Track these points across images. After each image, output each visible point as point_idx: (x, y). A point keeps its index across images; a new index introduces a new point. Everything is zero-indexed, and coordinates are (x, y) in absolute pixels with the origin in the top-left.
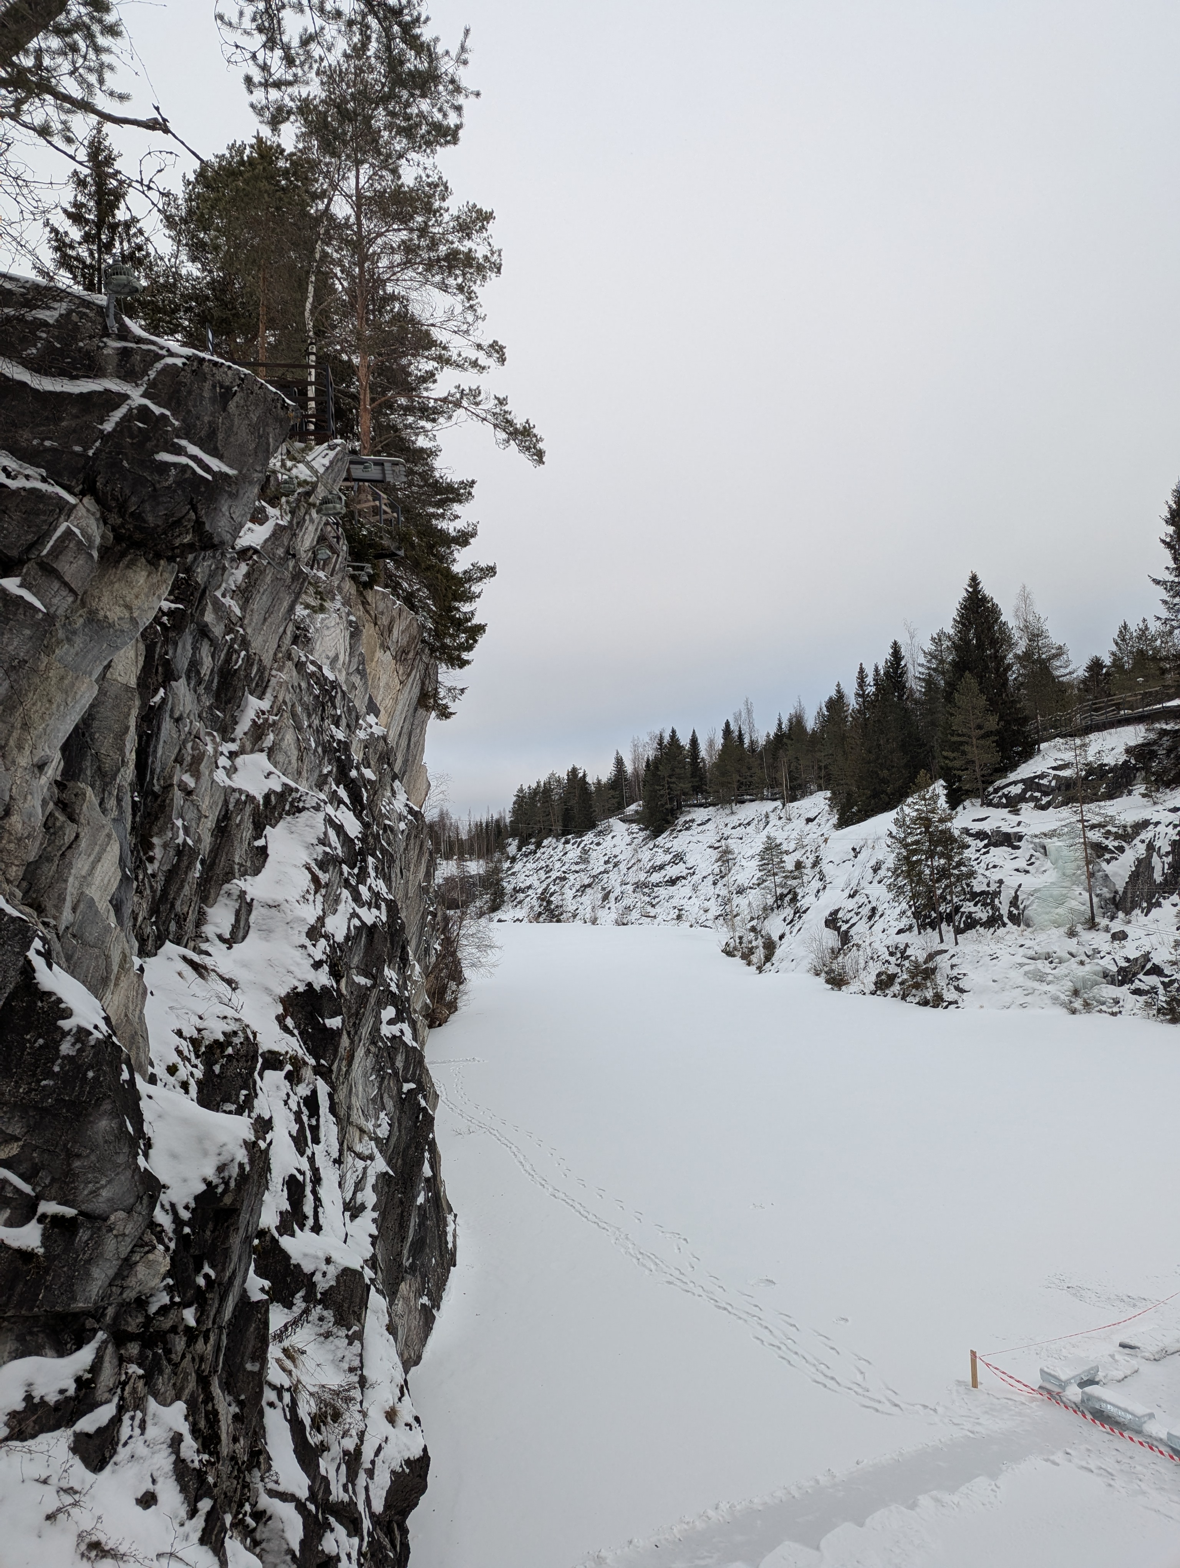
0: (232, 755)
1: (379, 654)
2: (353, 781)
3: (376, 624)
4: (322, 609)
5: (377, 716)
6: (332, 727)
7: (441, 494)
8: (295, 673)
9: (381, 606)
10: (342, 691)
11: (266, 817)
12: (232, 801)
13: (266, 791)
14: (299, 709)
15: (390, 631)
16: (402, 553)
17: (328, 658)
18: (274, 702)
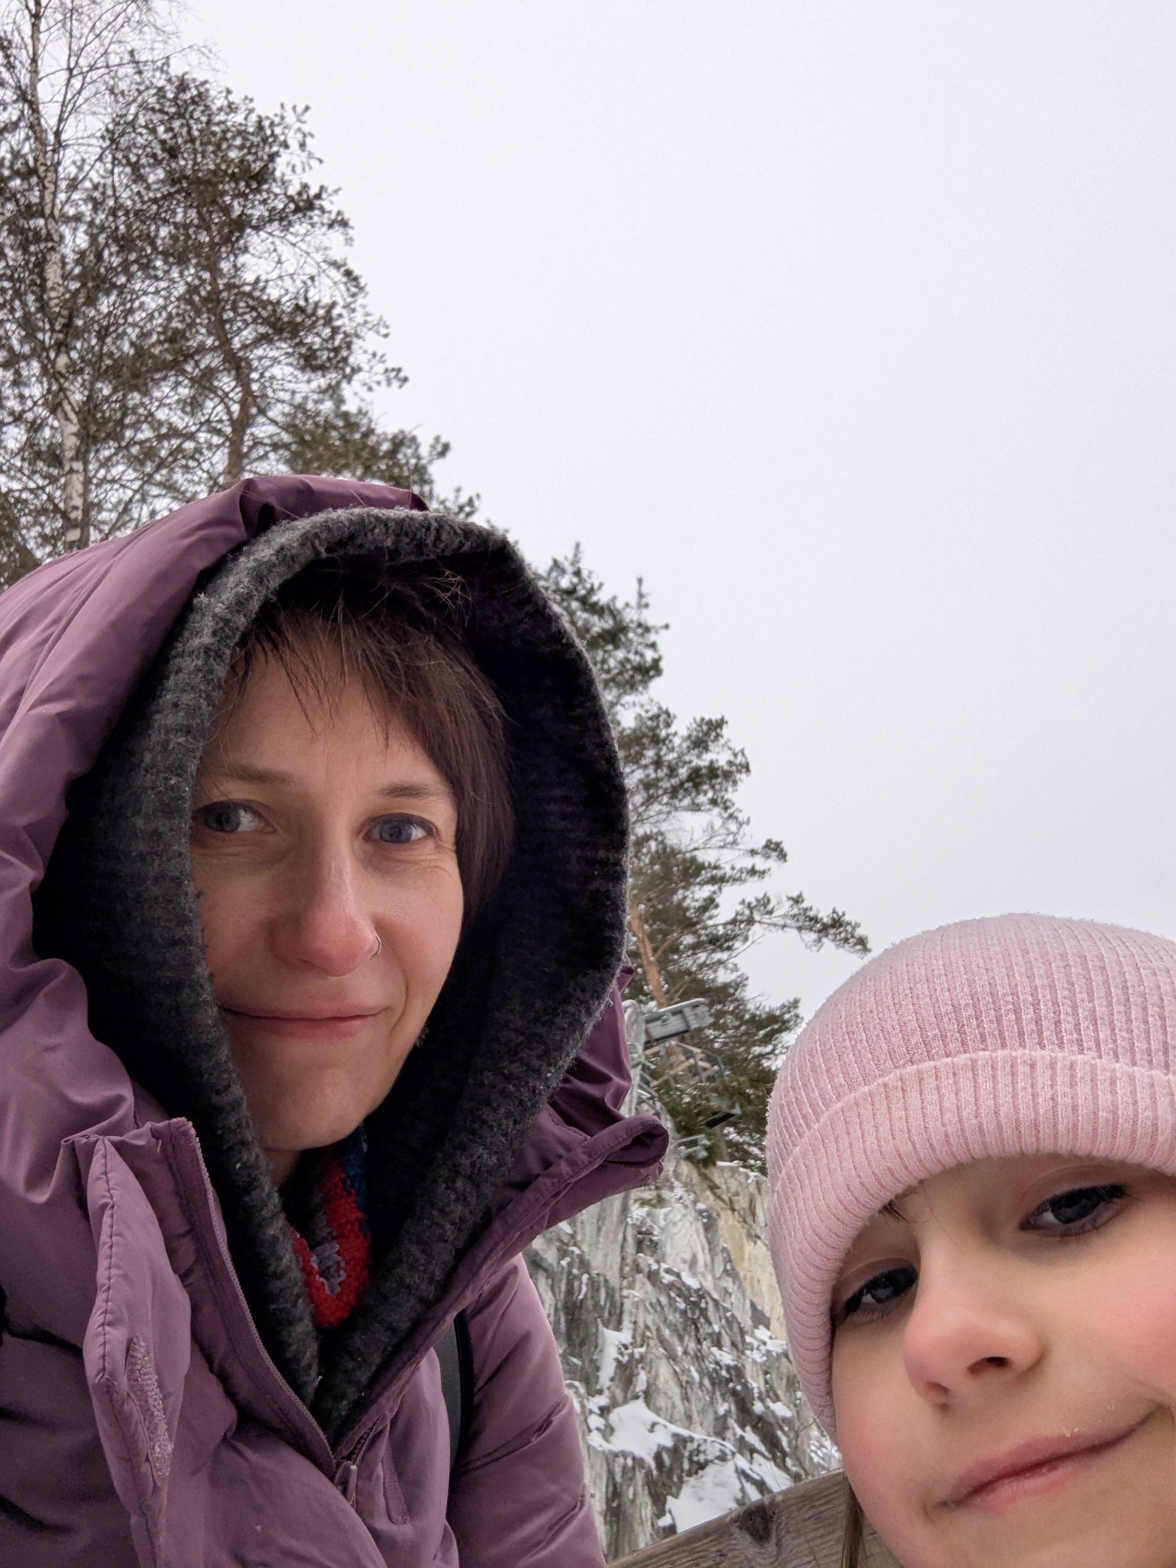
0: (604, 1411)
1: (749, 1247)
2: (760, 1418)
3: (733, 1210)
4: (660, 1201)
5: (768, 1327)
6: (714, 1350)
7: (763, 1027)
8: (649, 1287)
9: (734, 1185)
10: (714, 1300)
11: (664, 1484)
12: (618, 1470)
13: (655, 1449)
14: (666, 1332)
15: (753, 1214)
16: (737, 1111)
17: (685, 1262)
18: (635, 1330)
